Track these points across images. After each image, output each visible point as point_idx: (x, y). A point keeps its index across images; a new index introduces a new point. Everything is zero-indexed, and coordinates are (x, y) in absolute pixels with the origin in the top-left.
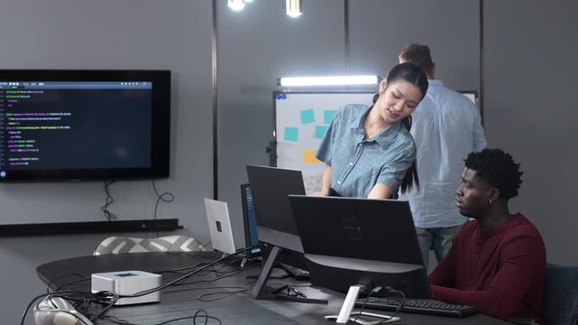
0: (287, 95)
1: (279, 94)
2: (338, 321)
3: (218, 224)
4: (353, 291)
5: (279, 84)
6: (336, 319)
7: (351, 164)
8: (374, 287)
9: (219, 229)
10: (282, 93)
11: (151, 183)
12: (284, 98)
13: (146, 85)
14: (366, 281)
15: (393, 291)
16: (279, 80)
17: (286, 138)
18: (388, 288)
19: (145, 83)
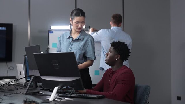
0: (53, 32)
1: (50, 31)
2: (50, 100)
3: (20, 72)
4: (56, 89)
5: (50, 28)
6: (49, 99)
7: (70, 49)
8: (64, 87)
9: (21, 75)
10: (51, 31)
11: (6, 63)
12: (52, 33)
13: (4, 29)
14: (61, 85)
15: (70, 88)
16: (50, 27)
17: (53, 47)
18: (68, 87)
19: (3, 28)
